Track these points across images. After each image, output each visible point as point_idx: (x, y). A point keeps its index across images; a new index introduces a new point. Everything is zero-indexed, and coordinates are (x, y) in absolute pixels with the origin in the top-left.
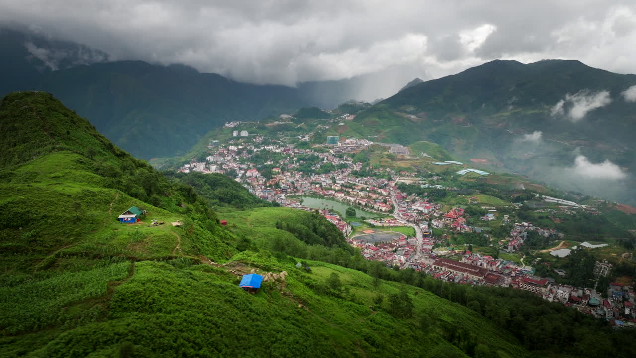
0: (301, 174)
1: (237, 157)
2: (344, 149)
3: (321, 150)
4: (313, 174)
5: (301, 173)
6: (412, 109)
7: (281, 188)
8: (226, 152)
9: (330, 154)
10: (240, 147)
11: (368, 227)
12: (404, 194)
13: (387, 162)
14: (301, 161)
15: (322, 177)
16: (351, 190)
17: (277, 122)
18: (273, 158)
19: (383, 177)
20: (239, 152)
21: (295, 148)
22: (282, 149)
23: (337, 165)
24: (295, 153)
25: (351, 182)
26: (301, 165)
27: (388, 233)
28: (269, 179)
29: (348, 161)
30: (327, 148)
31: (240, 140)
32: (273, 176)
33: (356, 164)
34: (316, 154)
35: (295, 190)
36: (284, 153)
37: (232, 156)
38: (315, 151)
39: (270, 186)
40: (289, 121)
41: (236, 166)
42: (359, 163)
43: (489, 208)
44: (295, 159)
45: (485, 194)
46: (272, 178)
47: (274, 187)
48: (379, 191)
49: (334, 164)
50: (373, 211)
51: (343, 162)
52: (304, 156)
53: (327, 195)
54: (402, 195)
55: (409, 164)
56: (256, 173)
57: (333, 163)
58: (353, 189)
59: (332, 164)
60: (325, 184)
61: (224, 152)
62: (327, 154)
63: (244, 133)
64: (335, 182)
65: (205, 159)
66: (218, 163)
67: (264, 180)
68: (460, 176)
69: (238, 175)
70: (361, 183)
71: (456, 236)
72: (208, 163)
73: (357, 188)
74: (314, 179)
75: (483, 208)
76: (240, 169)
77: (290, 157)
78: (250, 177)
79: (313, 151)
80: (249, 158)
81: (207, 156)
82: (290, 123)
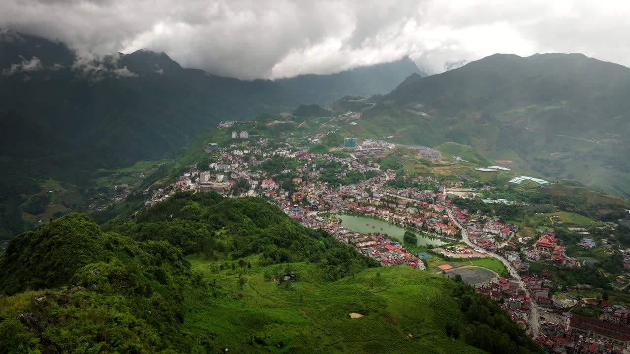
0: (327, 185)
1: (245, 164)
2: (368, 153)
3: (340, 154)
4: (341, 184)
5: (326, 183)
6: (419, 105)
7: (310, 204)
8: (231, 158)
9: (352, 159)
10: (246, 152)
11: (441, 259)
12: (465, 212)
13: (423, 168)
14: (322, 169)
15: (353, 189)
16: (395, 206)
17: (277, 121)
18: (289, 165)
19: (426, 188)
20: (246, 158)
21: (310, 152)
22: (297, 153)
23: (365, 173)
24: (312, 158)
25: (391, 195)
26: (322, 173)
27: (472, 269)
28: (293, 192)
29: (374, 167)
30: (347, 152)
31: (243, 143)
32: (296, 188)
33: (386, 172)
34: (337, 159)
35: (326, 206)
36: (300, 158)
37: (239, 162)
38: (334, 156)
39: (297, 202)
40: (290, 120)
41: (246, 176)
42: (390, 170)
43: (579, 229)
44: (314, 166)
45: (566, 211)
46: (296, 191)
47: (301, 203)
48: (430, 206)
49: (361, 172)
50: (435, 235)
51: (371, 169)
52: (323, 162)
53: (367, 212)
54: (462, 212)
55: (450, 171)
56: (273, 185)
57: (360, 170)
58: (397, 204)
59: (359, 172)
60: (360, 198)
61: (229, 158)
62: (349, 159)
63: (244, 135)
64: (371, 195)
65: (208, 167)
66: (225, 172)
67: (287, 194)
68: (515, 185)
69: (251, 186)
70: (403, 196)
71: (562, 273)
72: (213, 171)
73: (401, 203)
74: (343, 191)
75: (571, 229)
76: (253, 179)
77: (307, 163)
78: (267, 189)
79: (332, 156)
80: (259, 165)
81: (210, 163)
82: (292, 122)
